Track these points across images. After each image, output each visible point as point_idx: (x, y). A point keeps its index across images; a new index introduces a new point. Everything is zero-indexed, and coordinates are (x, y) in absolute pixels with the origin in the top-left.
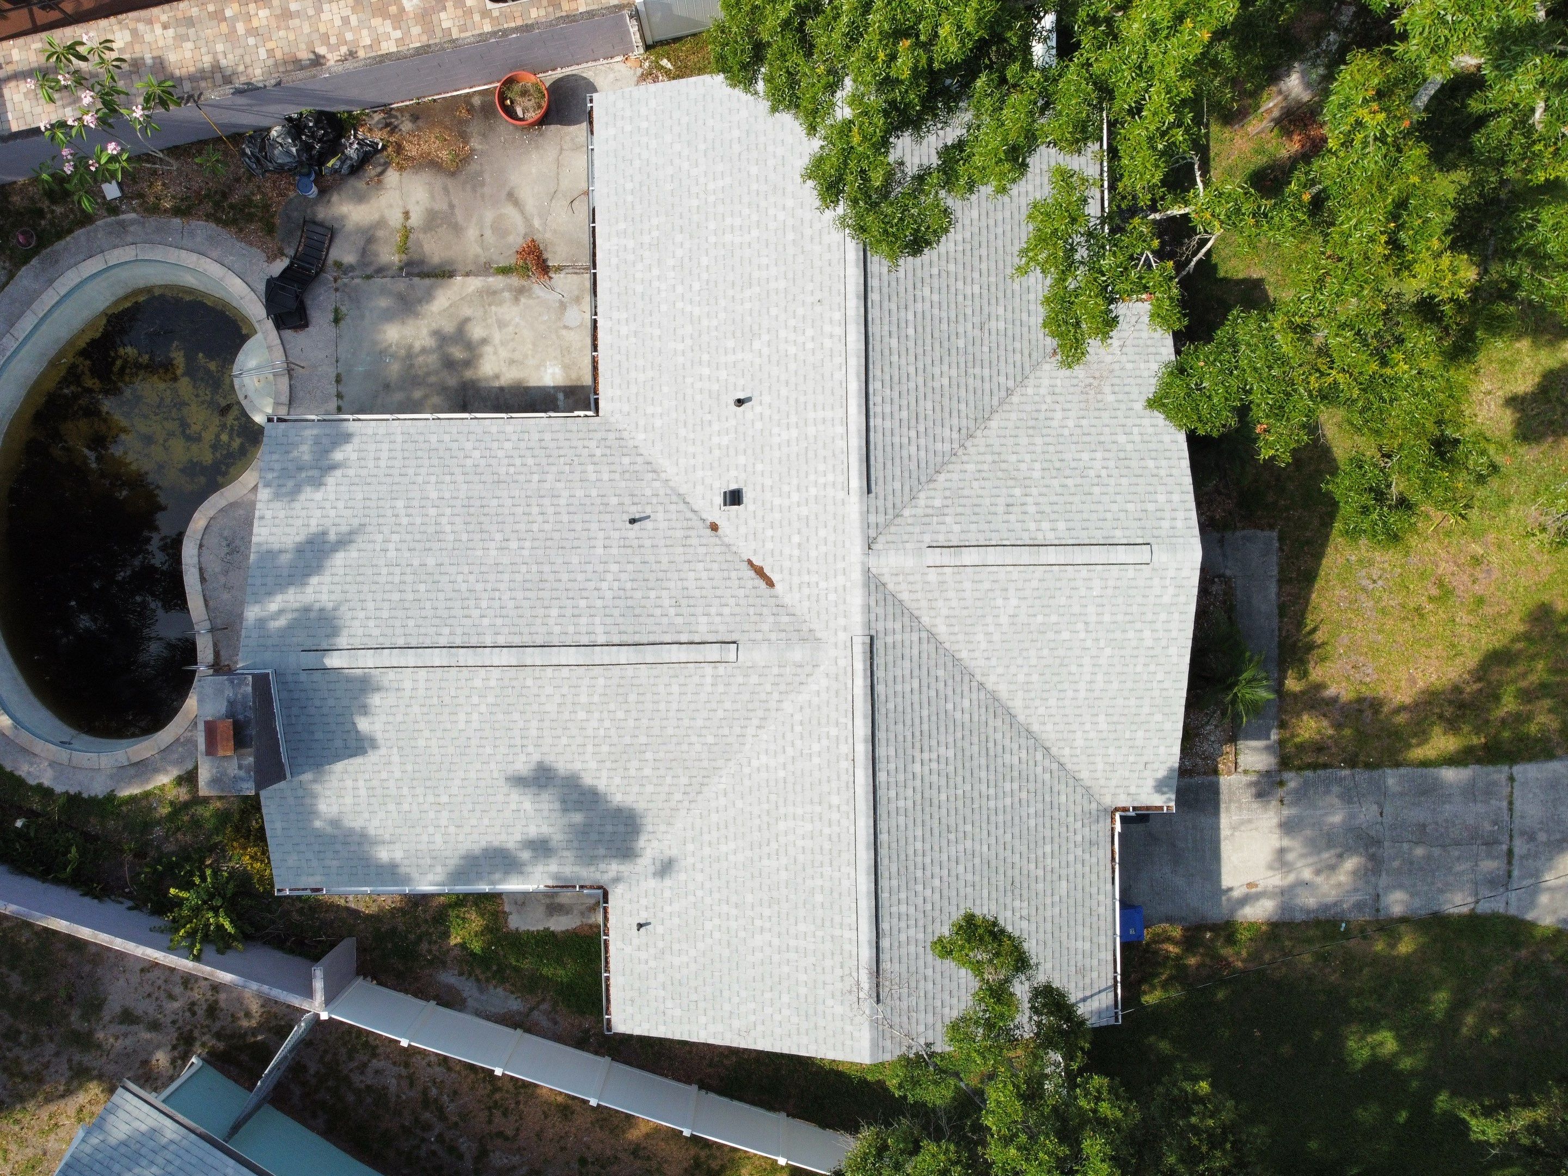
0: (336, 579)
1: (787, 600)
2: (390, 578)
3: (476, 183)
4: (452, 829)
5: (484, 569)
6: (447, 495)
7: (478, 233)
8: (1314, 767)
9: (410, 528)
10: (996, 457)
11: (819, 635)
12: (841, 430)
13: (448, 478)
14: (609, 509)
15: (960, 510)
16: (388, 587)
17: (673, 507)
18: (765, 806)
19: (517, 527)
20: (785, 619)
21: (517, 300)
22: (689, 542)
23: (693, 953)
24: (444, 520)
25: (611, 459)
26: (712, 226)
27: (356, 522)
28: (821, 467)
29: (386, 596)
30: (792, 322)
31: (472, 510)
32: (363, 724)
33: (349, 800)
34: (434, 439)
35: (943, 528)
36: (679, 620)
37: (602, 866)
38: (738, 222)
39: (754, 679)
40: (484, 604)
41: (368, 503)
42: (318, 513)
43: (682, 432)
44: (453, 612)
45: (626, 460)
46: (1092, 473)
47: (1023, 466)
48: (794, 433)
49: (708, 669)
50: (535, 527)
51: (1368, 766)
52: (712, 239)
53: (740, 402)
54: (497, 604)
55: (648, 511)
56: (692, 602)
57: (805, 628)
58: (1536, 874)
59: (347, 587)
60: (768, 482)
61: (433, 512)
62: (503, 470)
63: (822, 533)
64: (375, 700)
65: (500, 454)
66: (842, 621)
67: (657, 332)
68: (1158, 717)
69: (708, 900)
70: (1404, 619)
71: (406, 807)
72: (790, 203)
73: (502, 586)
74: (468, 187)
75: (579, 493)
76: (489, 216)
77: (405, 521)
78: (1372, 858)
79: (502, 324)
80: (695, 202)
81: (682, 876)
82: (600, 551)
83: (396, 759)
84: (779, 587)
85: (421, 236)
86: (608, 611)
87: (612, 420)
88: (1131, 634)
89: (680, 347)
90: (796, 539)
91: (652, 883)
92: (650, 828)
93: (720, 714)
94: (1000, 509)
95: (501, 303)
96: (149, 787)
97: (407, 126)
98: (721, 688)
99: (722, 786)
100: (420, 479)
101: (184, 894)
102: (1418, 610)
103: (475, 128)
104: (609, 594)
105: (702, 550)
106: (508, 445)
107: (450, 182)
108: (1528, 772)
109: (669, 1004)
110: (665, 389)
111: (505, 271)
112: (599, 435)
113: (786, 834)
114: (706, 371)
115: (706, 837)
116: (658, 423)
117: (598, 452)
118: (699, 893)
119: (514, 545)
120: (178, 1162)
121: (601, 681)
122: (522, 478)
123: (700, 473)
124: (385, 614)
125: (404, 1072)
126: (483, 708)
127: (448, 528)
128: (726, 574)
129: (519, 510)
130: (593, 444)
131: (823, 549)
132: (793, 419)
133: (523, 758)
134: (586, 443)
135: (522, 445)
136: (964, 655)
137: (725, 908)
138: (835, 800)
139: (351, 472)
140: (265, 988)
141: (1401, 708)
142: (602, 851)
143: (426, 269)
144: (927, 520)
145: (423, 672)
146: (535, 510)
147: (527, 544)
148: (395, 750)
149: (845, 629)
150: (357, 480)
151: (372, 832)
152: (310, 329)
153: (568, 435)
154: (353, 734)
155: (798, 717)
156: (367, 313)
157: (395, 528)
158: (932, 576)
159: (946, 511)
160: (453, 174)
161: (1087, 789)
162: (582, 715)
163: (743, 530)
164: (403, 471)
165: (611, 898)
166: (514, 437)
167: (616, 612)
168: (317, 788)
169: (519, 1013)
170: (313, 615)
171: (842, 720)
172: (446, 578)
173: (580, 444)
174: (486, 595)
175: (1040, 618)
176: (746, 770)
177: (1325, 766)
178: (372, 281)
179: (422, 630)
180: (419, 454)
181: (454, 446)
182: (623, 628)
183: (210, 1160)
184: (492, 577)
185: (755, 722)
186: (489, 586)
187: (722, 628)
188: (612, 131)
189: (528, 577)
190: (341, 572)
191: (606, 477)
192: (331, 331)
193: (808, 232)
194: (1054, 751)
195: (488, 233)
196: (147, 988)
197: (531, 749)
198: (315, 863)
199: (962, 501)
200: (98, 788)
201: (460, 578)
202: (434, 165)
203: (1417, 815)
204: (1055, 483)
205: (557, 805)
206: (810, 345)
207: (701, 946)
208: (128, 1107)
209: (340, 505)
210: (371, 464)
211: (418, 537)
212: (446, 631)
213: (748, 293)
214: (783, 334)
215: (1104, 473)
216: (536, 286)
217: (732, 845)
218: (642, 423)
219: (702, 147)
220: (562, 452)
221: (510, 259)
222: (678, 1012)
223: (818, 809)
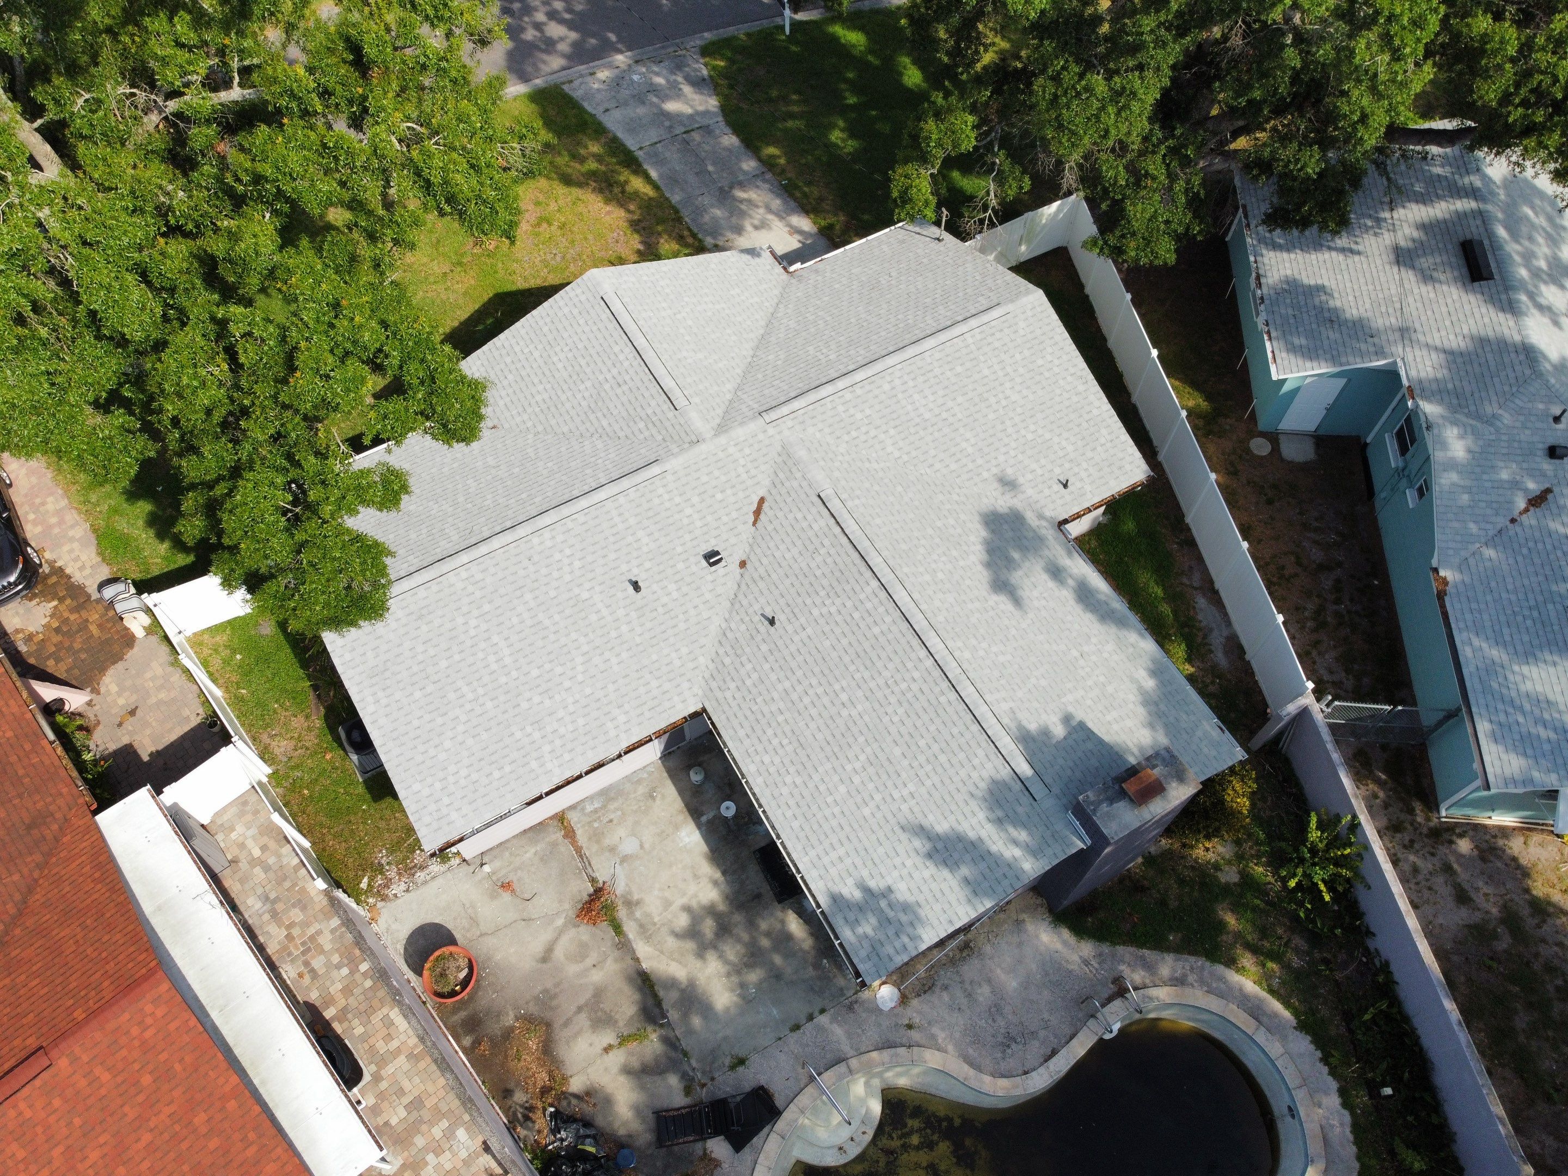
0: (961, 818)
1: (767, 482)
2: (932, 774)
3: (547, 999)
4: (1094, 640)
5: (877, 706)
6: (836, 778)
7: (594, 971)
8: (694, 236)
9: (882, 788)
10: (589, 413)
11: (780, 449)
12: (621, 499)
13: (822, 788)
14: (773, 646)
15: (639, 409)
16: (940, 770)
17: (745, 602)
18: (922, 433)
19: (828, 705)
20: (781, 475)
21: (638, 903)
22: (764, 574)
23: (1056, 439)
24: (858, 765)
25: (733, 672)
26: (503, 680)
27: (904, 837)
28: (656, 501)
29: (947, 766)
30: (556, 574)
31: (836, 749)
32: (1059, 731)
33: (1129, 723)
34: (796, 824)
35: (658, 411)
36: (826, 542)
37: (1044, 532)
38: (492, 658)
39: (837, 474)
40: (904, 686)
41: (882, 839)
42: (916, 875)
43: (682, 626)
44: (926, 705)
45: (727, 661)
46: (570, 355)
47: (587, 394)
48: (640, 534)
49: (849, 504)
50: (820, 690)
51: (677, 211)
52: (514, 674)
53: (636, 586)
54: (898, 677)
55: (757, 618)
56: (807, 543)
57: (779, 460)
58: (691, 117)
59: (962, 804)
60: (687, 537)
61: (857, 780)
62: (789, 749)
63: (705, 479)
64: (1032, 727)
65: (777, 760)
66: (761, 436)
67: (611, 687)
68: (713, 266)
69: (1013, 445)
70: (572, 232)
71: (1102, 679)
72: (460, 620)
73: (881, 682)
74: (554, 1003)
75: (773, 677)
76: (573, 969)
77: (878, 797)
78: (731, 188)
79: (667, 904)
80: (489, 705)
81: (1010, 471)
82: (809, 631)
83: (1070, 698)
84: (762, 493)
85: (621, 1024)
86: (851, 594)
87: (700, 693)
88: (667, 290)
89: (614, 660)
90: (719, 496)
91: (1030, 492)
92: (991, 508)
93: (876, 488)
94: (625, 388)
95: (648, 915)
96: (1264, 995)
97: (520, 1097)
98: (858, 492)
99: (928, 471)
100: (836, 810)
101: (1322, 887)
102: (560, 228)
103: (494, 1028)
104: (838, 602)
105: (765, 561)
106: (767, 759)
107: (556, 1026)
108: (631, 143)
109: (1103, 440)
110: (654, 657)
111: (617, 928)
112: (719, 694)
113: (931, 410)
114: (624, 628)
115: (971, 466)
116: (684, 650)
117: (732, 686)
118: (1012, 453)
119: (844, 697)
120: (1500, 706)
121: (906, 570)
122: (787, 729)
123: (708, 596)
124: (962, 756)
125: (1314, 653)
126: (984, 645)
127: (862, 757)
128: (773, 534)
129: (814, 712)
130: (728, 694)
131: (716, 473)
132: (630, 539)
133: (1002, 606)
134: (730, 700)
135: (760, 748)
136: (739, 371)
137: (1010, 430)
138: (887, 387)
139: (865, 873)
140: (1330, 746)
141: (629, 211)
142: (1031, 534)
143: (650, 1002)
144: (658, 423)
145: (987, 697)
146: (806, 700)
147: (837, 687)
148: (1064, 700)
149: (765, 431)
150: (869, 863)
151: (1140, 698)
152: (763, 1083)
153: (732, 718)
154: (1075, 736)
155: (846, 438)
156: (720, 1035)
157: (889, 799)
158: (695, 400)
159: (644, 417)
160: (548, 1025)
161: (784, 289)
162: (940, 575)
163: (733, 540)
164: (838, 829)
165: (1061, 518)
166: (757, 759)
167: (848, 588)
168: (1135, 751)
169: (1204, 595)
170: (1000, 813)
171: (829, 406)
172: (903, 730)
173: (733, 704)
174: (896, 689)
175: (687, 338)
176: (905, 458)
177: (690, 230)
178: (688, 1049)
179: (955, 718)
180: (815, 827)
181: (792, 802)
182: (857, 576)
183: (1478, 686)
184: (879, 695)
185: (867, 465)
186: (887, 692)
187: (814, 510)
188: (454, 816)
189: (862, 668)
190: (952, 818)
191: (749, 666)
192: (755, 1059)
193: (478, 594)
194: (771, 310)
195: (589, 962)
196: (1426, 893)
197: (991, 603)
198: (1199, 733)
199: (632, 412)
200: (1303, 1044)
201: (896, 719)
202: (547, 1050)
203: (691, 178)
204: (588, 370)
205: (1020, 573)
206: (568, 552)
207: (1048, 436)
208: (1499, 771)
209: (897, 861)
210: (848, 861)
211: (884, 777)
212: (943, 699)
213: (547, 622)
214: (568, 578)
215: (566, 349)
216: (618, 892)
217: (964, 445)
218: (691, 665)
219: (440, 721)
220: (748, 713)
221: (605, 929)
222: (1104, 432)
223: (900, 396)
